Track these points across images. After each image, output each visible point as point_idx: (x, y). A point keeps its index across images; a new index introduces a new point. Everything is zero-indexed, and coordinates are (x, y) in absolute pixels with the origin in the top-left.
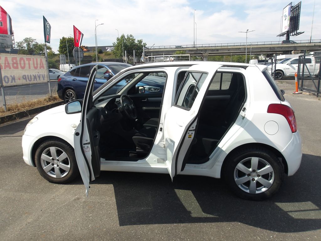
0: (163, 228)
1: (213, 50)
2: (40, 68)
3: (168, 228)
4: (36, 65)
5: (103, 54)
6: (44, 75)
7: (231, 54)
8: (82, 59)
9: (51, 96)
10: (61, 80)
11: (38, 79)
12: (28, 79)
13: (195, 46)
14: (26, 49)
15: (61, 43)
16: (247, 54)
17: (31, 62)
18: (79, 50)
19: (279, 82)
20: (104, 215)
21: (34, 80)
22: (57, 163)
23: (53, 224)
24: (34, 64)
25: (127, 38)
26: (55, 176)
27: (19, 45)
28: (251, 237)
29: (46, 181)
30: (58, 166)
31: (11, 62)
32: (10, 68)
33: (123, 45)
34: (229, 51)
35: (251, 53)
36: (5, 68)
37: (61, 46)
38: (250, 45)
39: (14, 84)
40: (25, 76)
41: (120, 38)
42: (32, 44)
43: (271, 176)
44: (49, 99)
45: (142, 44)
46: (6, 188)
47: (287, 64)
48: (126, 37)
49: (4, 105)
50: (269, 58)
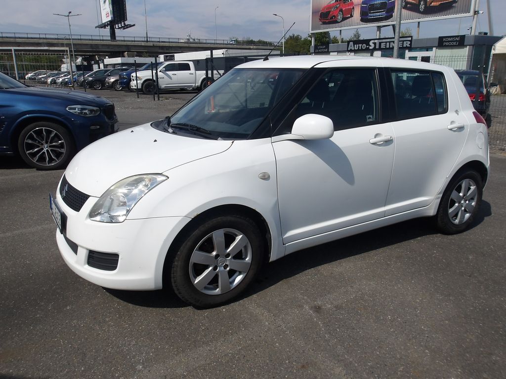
26: (217, 292)
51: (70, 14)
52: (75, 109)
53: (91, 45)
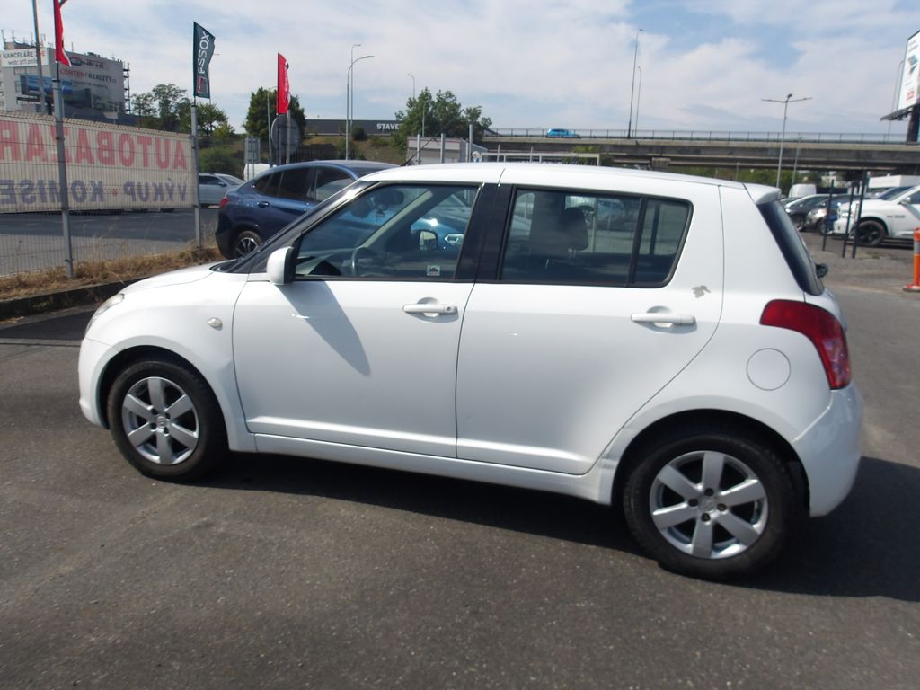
0: (419, 627)
1: (682, 149)
2: (175, 167)
3: (437, 627)
4: (163, 159)
5: (369, 142)
6: (185, 187)
7: (738, 164)
8: (294, 150)
9: (201, 248)
10: (228, 203)
11: (166, 196)
12: (140, 194)
13: (631, 135)
14: (159, 116)
15: (252, 104)
16: (782, 168)
17: (152, 149)
18: (289, 125)
19: (869, 253)
20: (267, 576)
21: (155, 199)
22: (165, 423)
23: (123, 585)
24: (158, 154)
25: (436, 101)
26: (156, 459)
27: (139, 104)
28: (669, 678)
29: (133, 470)
30: (166, 431)
31: (93, 144)
32: (91, 161)
33: (423, 121)
34: (730, 154)
35: (795, 166)
36: (78, 160)
37: (253, 112)
38: (795, 141)
39: (98, 204)
40: (131, 185)
41: (417, 100)
42: (173, 102)
43: (759, 512)
44: (194, 254)
45: (479, 120)
46: (24, 479)
47: (900, 203)
48: (435, 99)
49: (66, 260)
50: (849, 183)
51: (791, 99)
52: (455, 239)
53: (858, 153)
